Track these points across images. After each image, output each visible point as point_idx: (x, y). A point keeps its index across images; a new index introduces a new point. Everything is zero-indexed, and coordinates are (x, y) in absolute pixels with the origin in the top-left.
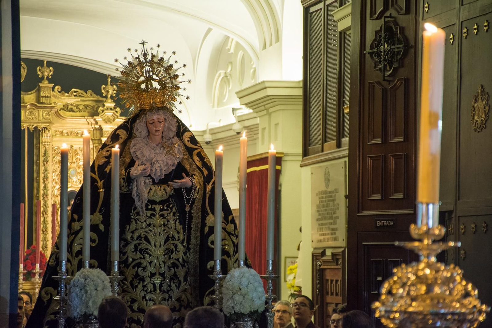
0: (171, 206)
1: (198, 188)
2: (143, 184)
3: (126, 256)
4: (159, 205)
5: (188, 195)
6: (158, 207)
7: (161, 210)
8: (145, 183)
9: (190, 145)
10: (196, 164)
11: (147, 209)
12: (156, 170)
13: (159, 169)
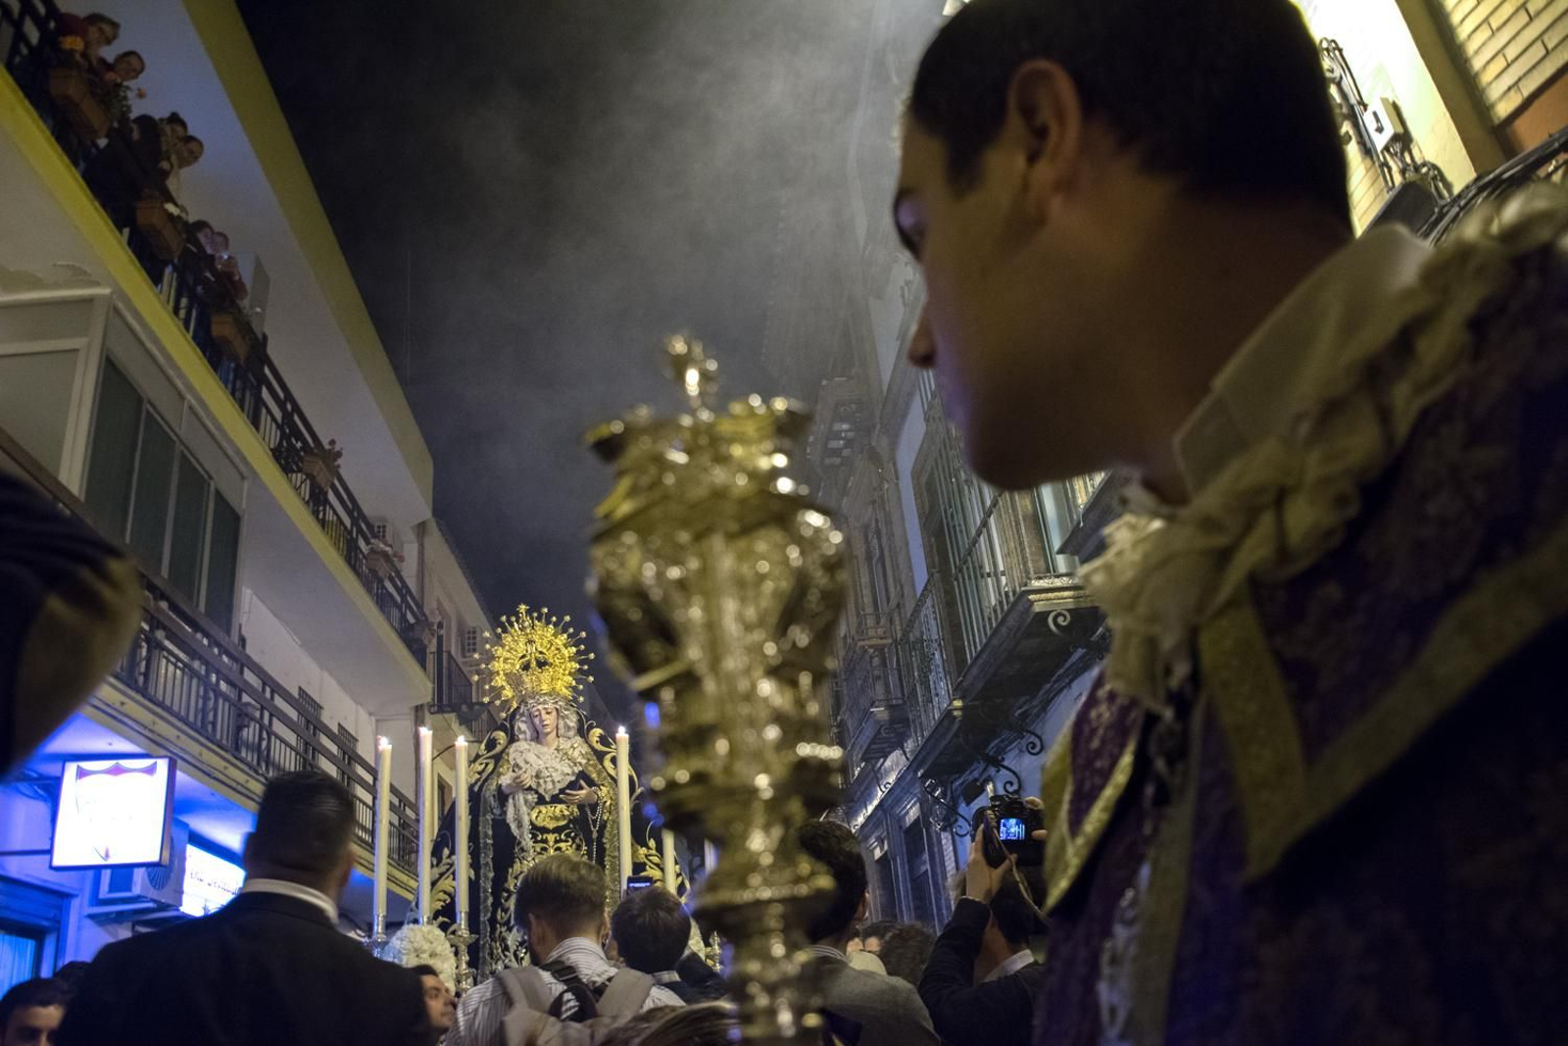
0: (573, 834)
1: (608, 804)
2: (522, 801)
3: (508, 915)
4: (553, 833)
5: (594, 813)
6: (551, 837)
7: (556, 842)
8: (526, 801)
9: (599, 747)
10: (608, 773)
11: (536, 842)
12: (545, 782)
13: (549, 779)
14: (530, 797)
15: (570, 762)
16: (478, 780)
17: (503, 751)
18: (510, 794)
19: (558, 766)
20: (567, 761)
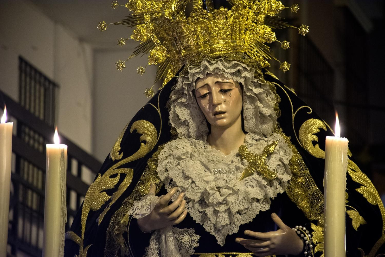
12: (216, 212)
13: (222, 208)
14: (186, 239)
15: (260, 179)
16: (107, 203)
17: (149, 155)
18: (153, 232)
19: (240, 186)
20: (255, 176)
